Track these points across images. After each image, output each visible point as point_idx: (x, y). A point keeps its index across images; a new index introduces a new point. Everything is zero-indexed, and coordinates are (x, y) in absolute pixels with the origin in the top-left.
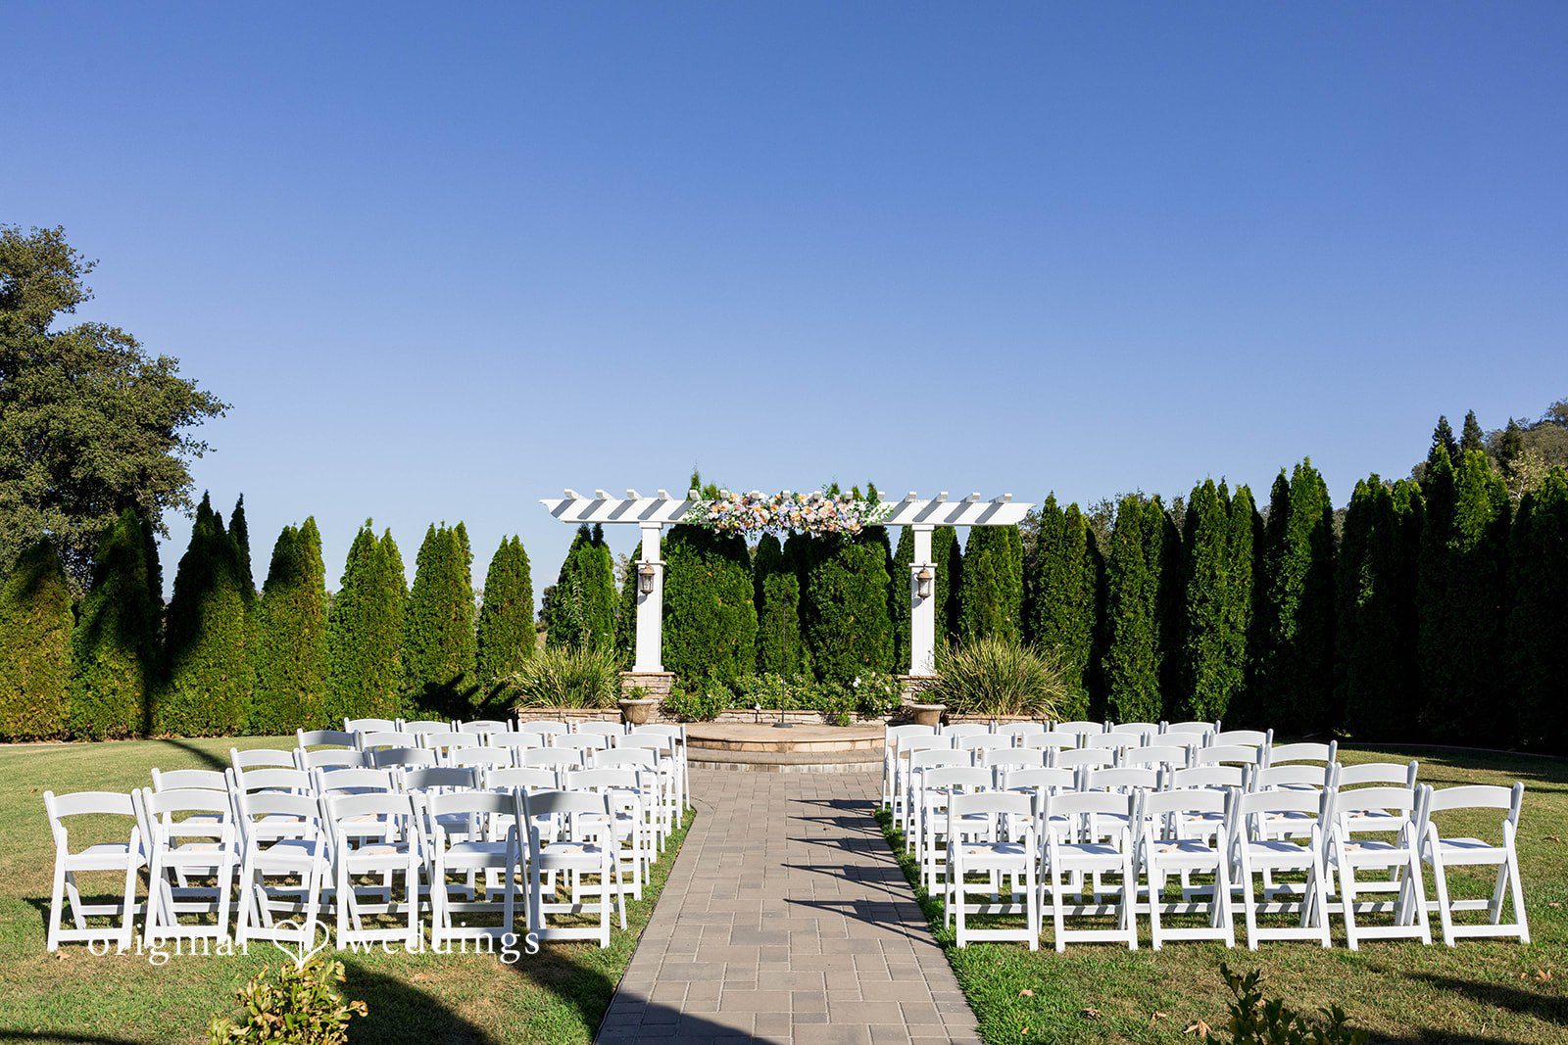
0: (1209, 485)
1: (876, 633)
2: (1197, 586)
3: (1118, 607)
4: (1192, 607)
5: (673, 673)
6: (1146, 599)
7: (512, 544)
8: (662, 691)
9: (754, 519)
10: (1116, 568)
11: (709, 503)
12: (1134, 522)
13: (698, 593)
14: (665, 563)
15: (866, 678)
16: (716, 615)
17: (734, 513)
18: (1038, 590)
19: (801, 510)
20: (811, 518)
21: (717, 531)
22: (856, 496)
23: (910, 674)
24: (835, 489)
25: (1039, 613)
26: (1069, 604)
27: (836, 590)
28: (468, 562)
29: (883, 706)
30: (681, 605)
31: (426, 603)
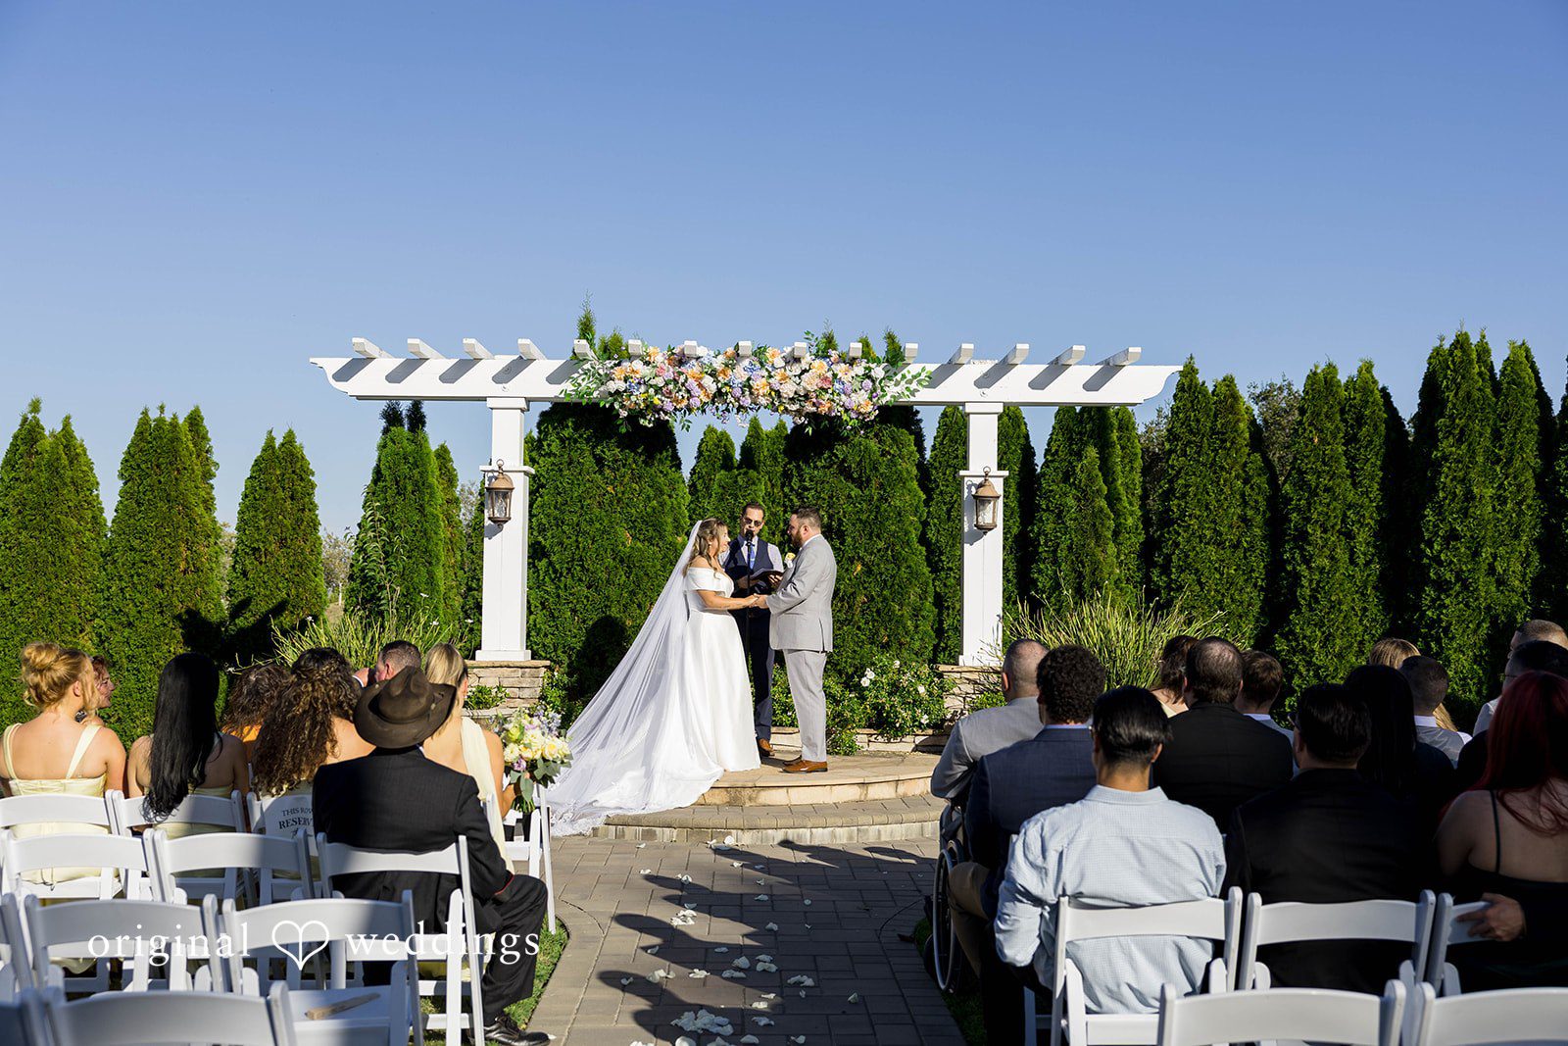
0: (1461, 343)
1: (900, 593)
2: (1440, 514)
3: (1302, 549)
4: (1432, 548)
5: (548, 663)
6: (1349, 536)
7: (283, 445)
8: (526, 693)
9: (688, 391)
10: (1301, 484)
11: (609, 363)
12: (1332, 407)
13: (591, 522)
14: (533, 471)
15: (883, 671)
16: (622, 561)
17: (652, 382)
18: (1166, 521)
19: (770, 377)
20: (788, 389)
21: (624, 414)
22: (867, 354)
23: (961, 663)
24: (830, 342)
25: (1168, 559)
26: (1220, 544)
27: (831, 517)
28: (208, 475)
29: (914, 719)
30: (561, 543)
31: (136, 543)
